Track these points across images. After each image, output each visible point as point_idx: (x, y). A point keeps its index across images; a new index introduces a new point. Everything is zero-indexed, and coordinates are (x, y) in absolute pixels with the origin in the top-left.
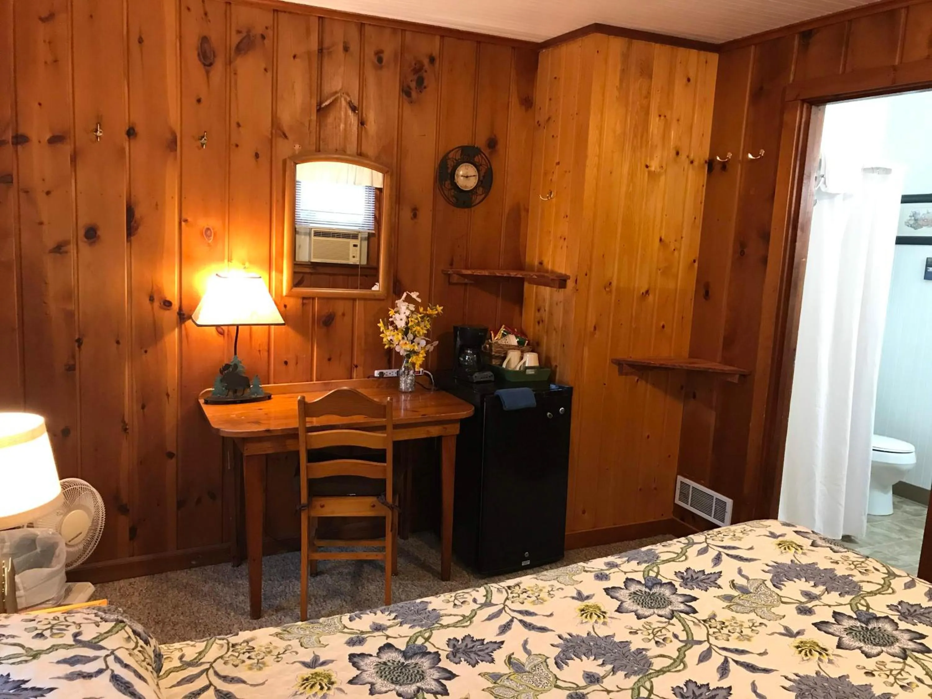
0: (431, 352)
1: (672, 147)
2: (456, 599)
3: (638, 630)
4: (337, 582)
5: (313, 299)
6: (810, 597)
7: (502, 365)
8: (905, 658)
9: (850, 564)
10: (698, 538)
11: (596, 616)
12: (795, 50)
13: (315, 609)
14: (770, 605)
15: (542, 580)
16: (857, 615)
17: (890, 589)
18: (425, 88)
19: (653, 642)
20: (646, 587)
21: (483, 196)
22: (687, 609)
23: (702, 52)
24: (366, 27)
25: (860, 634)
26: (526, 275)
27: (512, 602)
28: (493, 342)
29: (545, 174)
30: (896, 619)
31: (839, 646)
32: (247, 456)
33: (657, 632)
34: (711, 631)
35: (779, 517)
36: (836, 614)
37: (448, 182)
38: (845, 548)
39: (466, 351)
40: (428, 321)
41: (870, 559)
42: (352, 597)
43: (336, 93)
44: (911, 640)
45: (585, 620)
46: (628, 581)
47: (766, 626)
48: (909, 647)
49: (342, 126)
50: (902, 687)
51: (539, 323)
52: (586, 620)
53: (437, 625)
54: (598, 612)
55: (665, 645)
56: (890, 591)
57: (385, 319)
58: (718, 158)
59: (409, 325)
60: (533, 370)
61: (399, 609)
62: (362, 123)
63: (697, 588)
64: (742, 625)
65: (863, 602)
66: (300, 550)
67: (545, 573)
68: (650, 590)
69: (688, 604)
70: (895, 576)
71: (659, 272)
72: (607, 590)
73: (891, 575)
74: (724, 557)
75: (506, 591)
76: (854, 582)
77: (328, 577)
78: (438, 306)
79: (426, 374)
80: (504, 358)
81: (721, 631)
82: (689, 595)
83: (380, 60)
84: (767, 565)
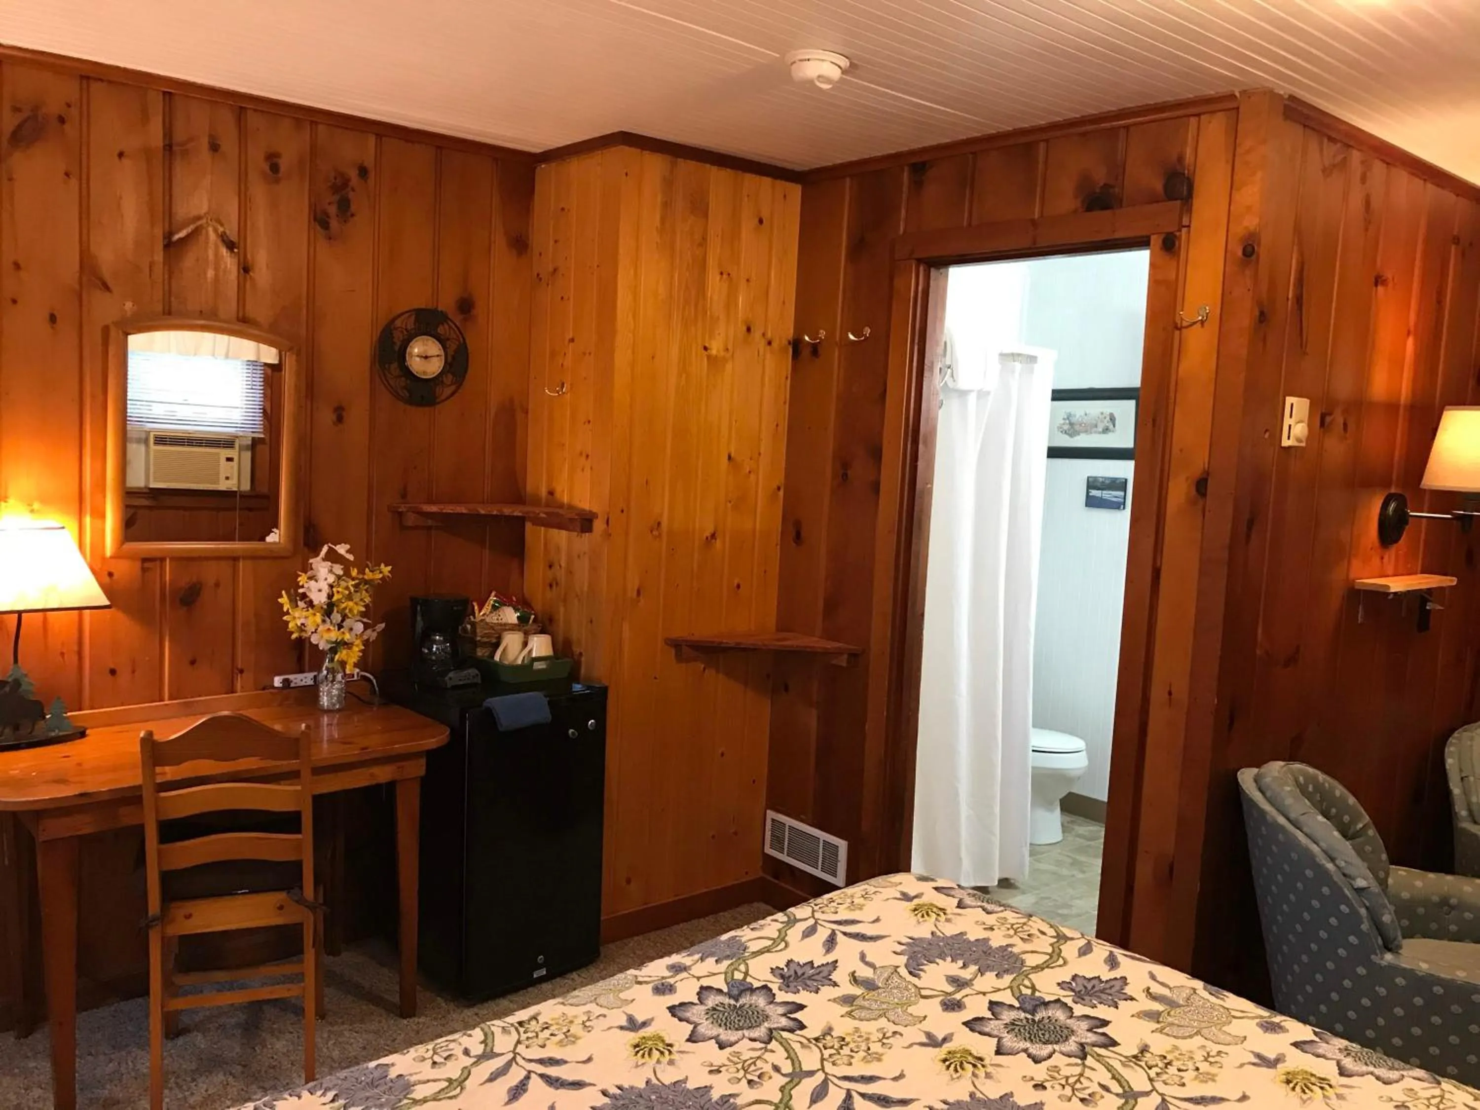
0: (373, 641)
1: (740, 320)
2: (435, 1053)
3: (721, 1067)
4: (215, 1044)
5: (162, 560)
6: (958, 983)
7: (493, 657)
8: (1084, 1058)
9: (1008, 929)
10: (801, 911)
11: (658, 1053)
12: (905, 189)
13: (176, 1095)
14: (905, 1004)
15: (571, 1005)
16: (1020, 1003)
17: (1061, 959)
18: (352, 215)
19: (744, 1082)
20: (730, 997)
21: (453, 388)
22: (791, 1024)
23: (778, 182)
24: (249, 113)
25: (1025, 1029)
26: (527, 513)
27: (527, 1047)
28: (477, 620)
29: (553, 354)
30: (1069, 1001)
31: (998, 1052)
32: (44, 842)
33: (750, 1065)
34: (827, 1053)
35: (912, 870)
36: (992, 1005)
37: (395, 365)
38: (1000, 906)
39: (433, 637)
40: (366, 590)
41: (1033, 918)
42: (244, 1066)
43: (199, 218)
44: (1090, 1030)
45: (641, 1062)
46: (704, 991)
47: (901, 1035)
48: (1088, 1040)
49: (210, 273)
50: (1082, 1100)
51: (551, 586)
52: (643, 1061)
53: (406, 1101)
54: (661, 1046)
55: (762, 1085)
56: (1061, 962)
57: (292, 591)
58: (807, 338)
59: (335, 598)
60: (543, 662)
61: (340, 1082)
62: (245, 269)
63: (803, 989)
64: (868, 1039)
65: (1027, 982)
66: (146, 993)
67: (576, 993)
68: (737, 1000)
69: (792, 1016)
70: (1067, 939)
71: (729, 505)
72: (672, 1010)
73: (1061, 938)
74: (840, 937)
75: (517, 1029)
76: (1014, 954)
77: (200, 1037)
78: (382, 566)
79: (364, 678)
80: (497, 645)
81: (841, 1051)
82: (793, 1003)
83: (275, 168)
84: (900, 943)
